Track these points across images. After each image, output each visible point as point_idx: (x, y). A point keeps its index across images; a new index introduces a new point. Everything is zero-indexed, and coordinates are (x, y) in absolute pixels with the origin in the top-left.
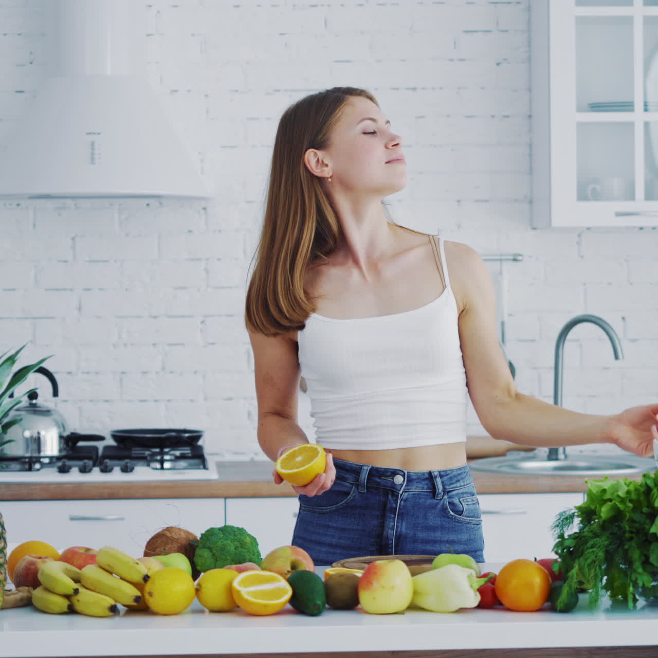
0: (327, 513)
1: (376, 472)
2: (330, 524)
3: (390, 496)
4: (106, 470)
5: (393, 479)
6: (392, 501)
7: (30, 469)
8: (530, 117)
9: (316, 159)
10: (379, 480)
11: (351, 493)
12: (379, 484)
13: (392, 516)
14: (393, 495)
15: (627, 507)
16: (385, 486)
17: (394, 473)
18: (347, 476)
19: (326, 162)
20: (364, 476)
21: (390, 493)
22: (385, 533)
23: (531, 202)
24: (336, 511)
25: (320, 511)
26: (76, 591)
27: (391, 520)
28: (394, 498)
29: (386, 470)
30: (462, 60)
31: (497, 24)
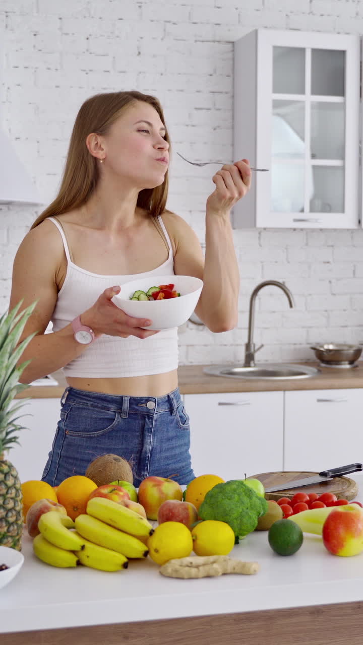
0: (95, 437)
1: (135, 401)
2: (98, 446)
3: (147, 419)
5: (146, 405)
6: (149, 423)
9: (96, 142)
10: (136, 407)
11: (116, 420)
12: (137, 410)
13: (150, 434)
14: (149, 418)
16: (142, 412)
17: (148, 400)
18: (110, 406)
19: (102, 146)
20: (126, 405)
21: (146, 416)
22: (144, 449)
24: (102, 435)
25: (89, 436)
26: (83, 547)
27: (149, 438)
28: (150, 420)
29: (141, 399)
30: (193, 126)
31: (214, 105)
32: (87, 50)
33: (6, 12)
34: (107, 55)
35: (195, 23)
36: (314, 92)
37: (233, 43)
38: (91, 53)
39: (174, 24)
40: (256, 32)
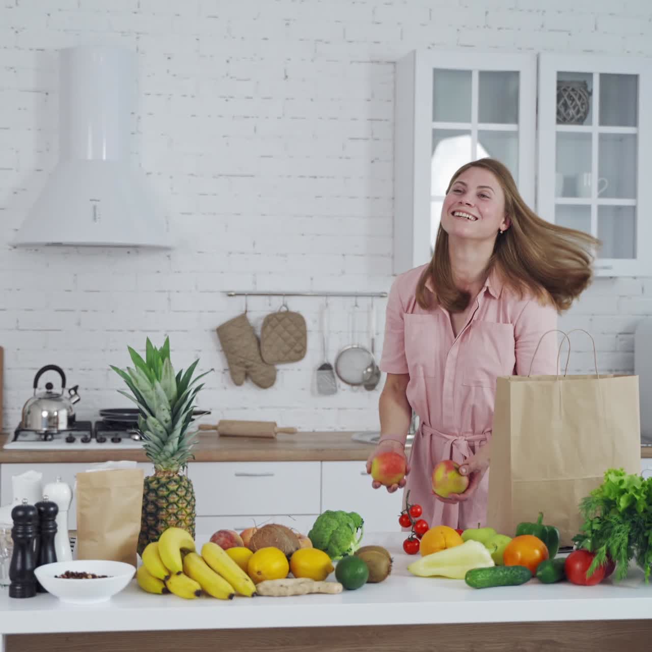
4: (101, 440)
7: (45, 440)
8: (393, 198)
15: (641, 497)
23: (393, 257)
30: (348, 158)
31: (372, 134)
32: (227, 75)
33: (138, 33)
34: (248, 80)
35: (350, 42)
36: (481, 120)
37: (394, 63)
38: (232, 78)
39: (327, 43)
40: (414, 52)
